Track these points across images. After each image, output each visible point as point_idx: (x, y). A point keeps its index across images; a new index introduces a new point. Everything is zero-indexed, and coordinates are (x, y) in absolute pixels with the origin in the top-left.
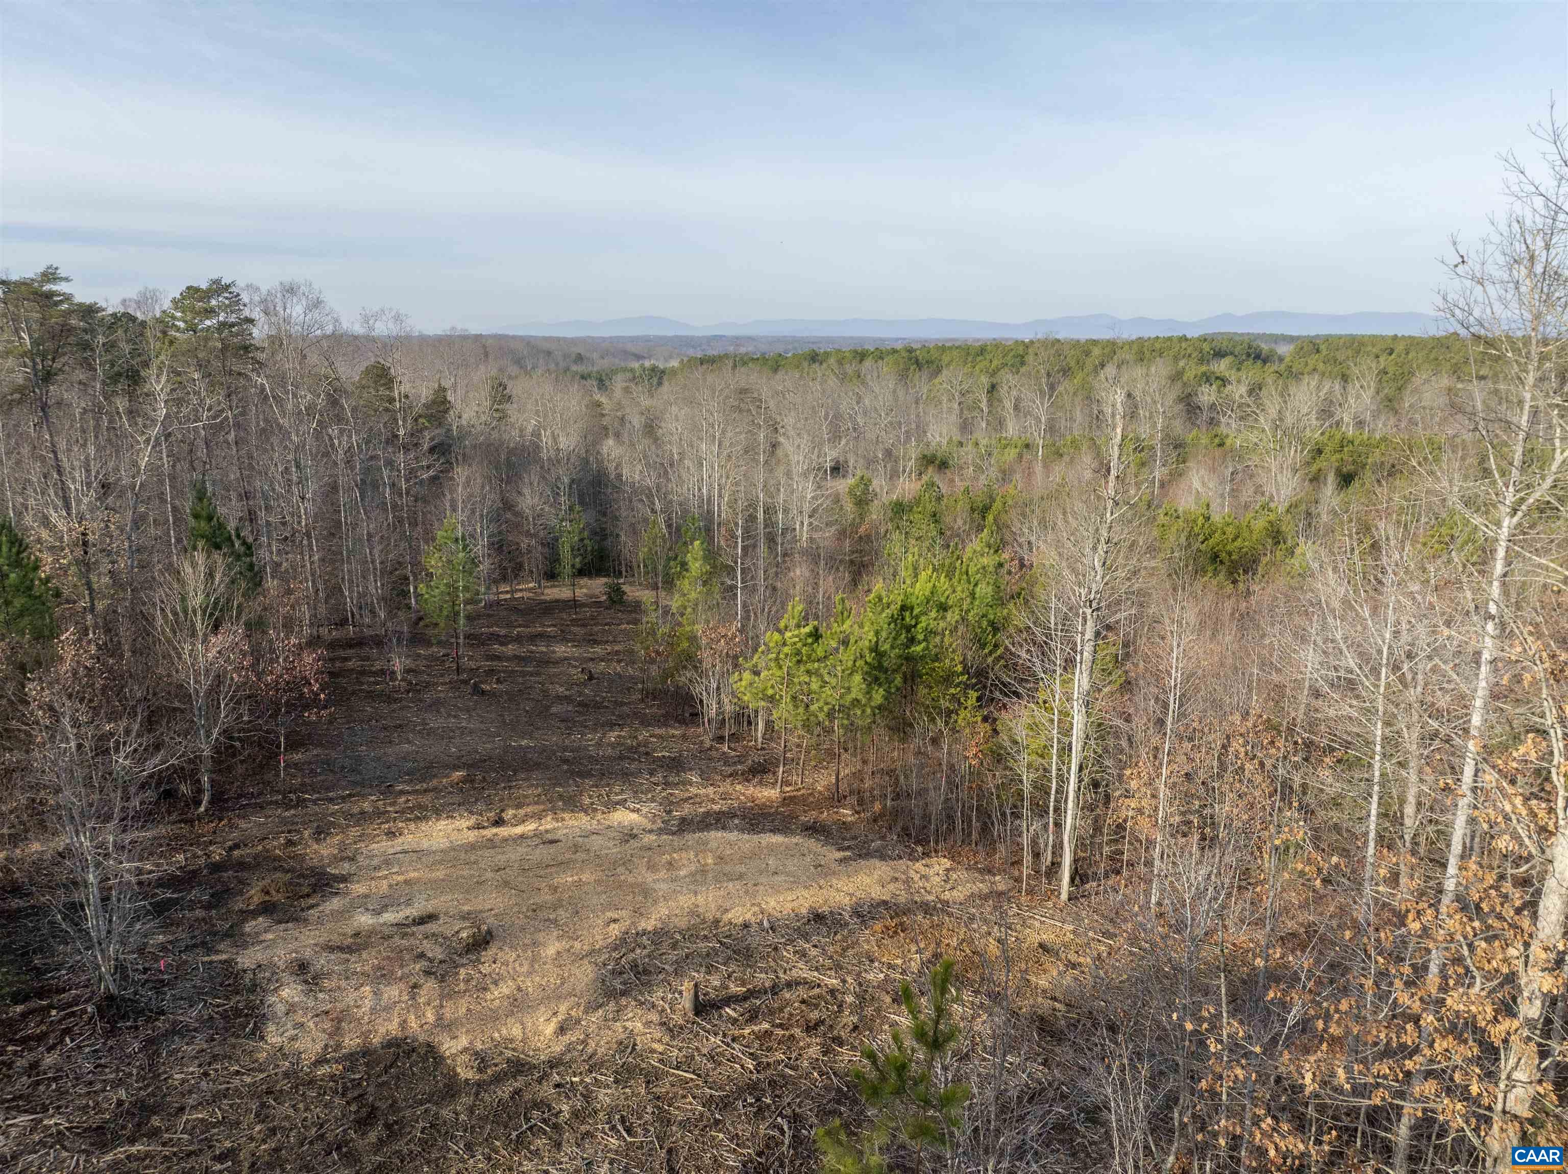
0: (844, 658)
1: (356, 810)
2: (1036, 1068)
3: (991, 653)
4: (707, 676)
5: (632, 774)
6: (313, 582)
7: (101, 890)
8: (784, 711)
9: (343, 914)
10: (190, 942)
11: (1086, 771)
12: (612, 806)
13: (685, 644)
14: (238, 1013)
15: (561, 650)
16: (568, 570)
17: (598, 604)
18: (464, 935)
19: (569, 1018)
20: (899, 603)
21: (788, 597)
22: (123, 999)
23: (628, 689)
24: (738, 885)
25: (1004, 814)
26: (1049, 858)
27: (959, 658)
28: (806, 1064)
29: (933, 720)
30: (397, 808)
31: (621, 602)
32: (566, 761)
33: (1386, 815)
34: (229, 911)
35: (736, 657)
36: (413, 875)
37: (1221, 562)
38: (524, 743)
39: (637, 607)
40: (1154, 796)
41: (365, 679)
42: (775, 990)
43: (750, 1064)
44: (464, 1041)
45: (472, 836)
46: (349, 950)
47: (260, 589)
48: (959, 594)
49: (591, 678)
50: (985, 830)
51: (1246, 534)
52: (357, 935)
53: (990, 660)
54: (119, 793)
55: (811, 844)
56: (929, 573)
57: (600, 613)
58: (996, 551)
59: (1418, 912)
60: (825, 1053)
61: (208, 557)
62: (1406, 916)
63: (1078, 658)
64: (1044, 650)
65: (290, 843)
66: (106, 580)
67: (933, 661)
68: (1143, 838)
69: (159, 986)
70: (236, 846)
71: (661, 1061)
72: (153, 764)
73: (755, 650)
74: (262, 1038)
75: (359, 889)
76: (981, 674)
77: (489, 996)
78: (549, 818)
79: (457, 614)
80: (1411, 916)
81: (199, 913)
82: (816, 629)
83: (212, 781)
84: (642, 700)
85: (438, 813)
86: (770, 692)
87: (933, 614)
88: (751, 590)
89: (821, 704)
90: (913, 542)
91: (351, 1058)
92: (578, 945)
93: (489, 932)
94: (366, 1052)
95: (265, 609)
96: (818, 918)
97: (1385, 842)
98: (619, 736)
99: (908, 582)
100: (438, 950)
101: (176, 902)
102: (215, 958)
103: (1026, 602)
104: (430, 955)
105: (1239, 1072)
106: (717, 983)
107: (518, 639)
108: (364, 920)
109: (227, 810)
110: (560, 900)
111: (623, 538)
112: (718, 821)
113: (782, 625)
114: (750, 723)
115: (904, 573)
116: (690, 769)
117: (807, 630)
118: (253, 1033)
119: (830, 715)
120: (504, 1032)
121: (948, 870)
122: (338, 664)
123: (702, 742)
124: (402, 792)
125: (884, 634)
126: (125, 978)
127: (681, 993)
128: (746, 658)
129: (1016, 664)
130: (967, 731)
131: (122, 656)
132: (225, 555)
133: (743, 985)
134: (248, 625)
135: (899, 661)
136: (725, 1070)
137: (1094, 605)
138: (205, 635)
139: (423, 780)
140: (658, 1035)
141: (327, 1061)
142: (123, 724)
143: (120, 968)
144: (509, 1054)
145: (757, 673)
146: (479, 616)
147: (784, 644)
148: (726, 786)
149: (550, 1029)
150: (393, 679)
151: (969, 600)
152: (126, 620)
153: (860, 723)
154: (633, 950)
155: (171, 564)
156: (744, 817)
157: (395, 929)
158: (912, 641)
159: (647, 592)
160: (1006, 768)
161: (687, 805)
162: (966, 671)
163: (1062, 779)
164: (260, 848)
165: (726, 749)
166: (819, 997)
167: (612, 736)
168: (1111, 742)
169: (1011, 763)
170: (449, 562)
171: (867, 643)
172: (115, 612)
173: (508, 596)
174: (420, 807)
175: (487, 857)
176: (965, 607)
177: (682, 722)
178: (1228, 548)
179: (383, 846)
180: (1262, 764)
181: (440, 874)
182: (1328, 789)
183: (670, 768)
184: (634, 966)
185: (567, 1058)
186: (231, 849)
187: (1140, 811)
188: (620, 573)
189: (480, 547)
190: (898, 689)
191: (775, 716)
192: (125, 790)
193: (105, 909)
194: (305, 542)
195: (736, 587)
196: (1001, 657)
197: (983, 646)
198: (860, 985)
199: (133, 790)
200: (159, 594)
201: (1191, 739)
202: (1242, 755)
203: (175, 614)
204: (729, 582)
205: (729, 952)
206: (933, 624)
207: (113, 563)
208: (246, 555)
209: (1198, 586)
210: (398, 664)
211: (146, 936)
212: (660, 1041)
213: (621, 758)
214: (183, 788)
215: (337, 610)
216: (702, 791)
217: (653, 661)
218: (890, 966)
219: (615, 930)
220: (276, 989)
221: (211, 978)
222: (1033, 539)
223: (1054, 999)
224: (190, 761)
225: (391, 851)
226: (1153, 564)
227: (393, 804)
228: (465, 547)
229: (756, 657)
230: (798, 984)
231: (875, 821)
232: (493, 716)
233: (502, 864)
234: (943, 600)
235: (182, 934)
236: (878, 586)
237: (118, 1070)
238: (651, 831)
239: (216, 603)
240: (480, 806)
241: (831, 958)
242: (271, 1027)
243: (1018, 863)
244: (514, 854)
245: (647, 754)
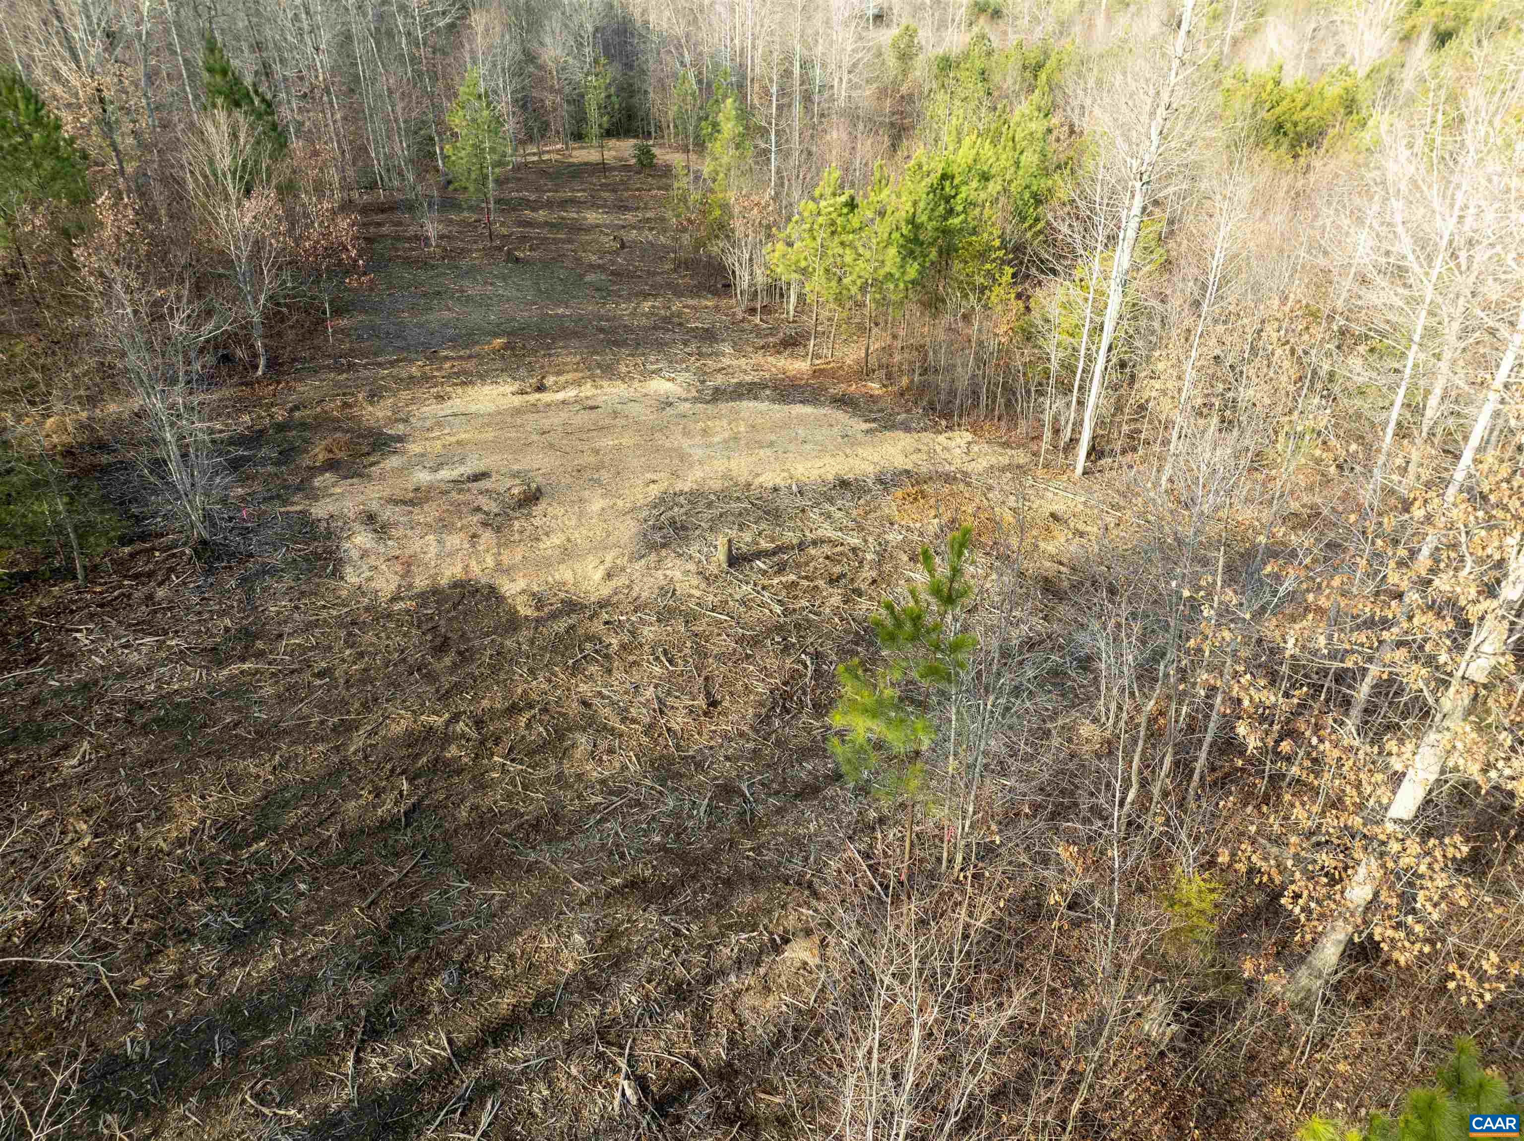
0: (879, 230)
1: (404, 375)
2: (1037, 622)
3: (1030, 227)
4: (740, 247)
5: (666, 344)
6: (338, 142)
7: (180, 447)
8: (817, 284)
9: (400, 471)
10: (266, 495)
11: (1114, 352)
12: (647, 375)
13: (717, 213)
14: (318, 557)
15: (592, 217)
16: (595, 130)
17: (627, 168)
18: (515, 491)
19: (615, 566)
20: (940, 172)
21: (824, 162)
22: (215, 544)
23: (661, 258)
24: (769, 452)
25: (1028, 392)
26: (1069, 435)
27: (997, 233)
28: (828, 610)
29: (966, 296)
30: (443, 373)
31: (652, 166)
32: (601, 330)
33: (1409, 406)
34: (297, 467)
35: (769, 227)
36: (463, 436)
37: (1285, 134)
38: (560, 311)
39: (667, 171)
40: (1179, 378)
41: (399, 245)
42: (801, 546)
43: (778, 609)
44: (521, 584)
45: (517, 400)
46: (411, 503)
47: (285, 151)
48: (1003, 163)
49: (623, 246)
50: (1009, 404)
51: (1317, 102)
52: (417, 490)
53: (1029, 235)
54: (180, 357)
55: (840, 415)
56: (974, 137)
57: (630, 178)
58: (1046, 115)
59: (1426, 501)
60: (845, 602)
61: (229, 116)
62: (1412, 503)
63: (1121, 236)
64: (1087, 224)
65: (346, 405)
66: (130, 140)
67: (971, 235)
68: (1163, 418)
69: (245, 532)
70: (296, 408)
71: (698, 604)
72: (208, 329)
73: (789, 219)
74: (342, 578)
75: (414, 448)
76: (1019, 249)
77: (542, 546)
78: (589, 385)
79: (486, 177)
80: (1417, 504)
81: (270, 469)
82: (852, 198)
83: (265, 346)
84: (675, 270)
85: (482, 377)
86: (803, 264)
87: (974, 184)
88: (785, 155)
89: (854, 277)
90: (957, 103)
91: (423, 596)
92: (620, 503)
93: (538, 489)
94: (435, 591)
95: (294, 172)
96: (844, 484)
97: (1403, 433)
98: (653, 307)
99: (951, 148)
100: (494, 504)
101: (248, 459)
102: (289, 508)
103: (1073, 172)
104: (485, 508)
105: (1227, 635)
106: (748, 539)
107: (549, 205)
108: (423, 477)
109: (284, 373)
110: (603, 462)
111: (651, 95)
112: (750, 391)
113: (817, 193)
114: (782, 296)
115: (947, 138)
116: (723, 341)
117: (843, 199)
118: (333, 573)
119: (863, 289)
120: (557, 577)
121: (969, 443)
122: (372, 229)
123: (734, 314)
124: (447, 358)
125: (922, 205)
126: (214, 525)
127: (715, 547)
128: (779, 228)
129: (1055, 240)
130: (999, 307)
131: (160, 221)
132: (246, 113)
133: (773, 541)
134: (279, 188)
135: (936, 234)
136: (756, 613)
137: (1145, 178)
138: (238, 199)
139: (467, 347)
140: (695, 582)
141: (402, 599)
142: (173, 290)
143: (207, 516)
144: (562, 595)
145: (790, 245)
146: (507, 180)
147: (819, 214)
148: (758, 358)
149: (598, 575)
150: (428, 245)
151: (1013, 169)
152: (158, 185)
153: (893, 297)
154: (671, 509)
155: (192, 124)
156: (775, 388)
157: (452, 485)
158: (950, 212)
159: (677, 155)
160: (1035, 347)
161: (719, 376)
162: (1003, 246)
163: (1090, 358)
164: (319, 409)
165: (758, 321)
166: (842, 554)
167: (646, 306)
168: (1143, 322)
169: (1041, 342)
170: (474, 120)
171: (904, 214)
172: (145, 175)
173: (536, 158)
174: (465, 372)
175: (531, 421)
176: (1008, 177)
177: (715, 293)
178: (1295, 118)
179: (432, 409)
180: (1293, 351)
181: (490, 435)
182: (1355, 378)
183: (703, 339)
184: (673, 522)
185: (615, 600)
186: (292, 410)
187: (1164, 392)
188: (649, 133)
189: (504, 105)
190: (932, 263)
191: (807, 289)
192: (185, 354)
193: (185, 462)
194: (325, 98)
195: (770, 151)
196: (1041, 232)
197: (1023, 219)
198: (880, 544)
199: (193, 355)
200: (186, 156)
201: (1225, 322)
202: (1275, 340)
203: (205, 177)
204: (763, 146)
205: (760, 513)
206: (973, 195)
207: (134, 122)
208: (268, 114)
209: (1256, 159)
210: (432, 229)
211: (226, 489)
212: (697, 587)
213: (655, 328)
214: (239, 353)
215: (366, 172)
216: (735, 363)
217: (684, 230)
218: (908, 529)
219: (654, 491)
220: (349, 537)
221: (290, 526)
222: (1088, 102)
223: (1061, 563)
224: (243, 327)
225: (443, 413)
226: (1213, 134)
227: (439, 369)
228: (489, 104)
229: (790, 226)
230: (822, 542)
231: (902, 395)
232: (529, 283)
233: (546, 428)
234: (985, 168)
235: (257, 487)
236: (919, 152)
237: (220, 603)
238: (686, 400)
239: (244, 166)
240: (523, 372)
241: (854, 520)
242: (348, 569)
243: (1038, 438)
244: (556, 419)
245: (680, 324)
